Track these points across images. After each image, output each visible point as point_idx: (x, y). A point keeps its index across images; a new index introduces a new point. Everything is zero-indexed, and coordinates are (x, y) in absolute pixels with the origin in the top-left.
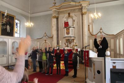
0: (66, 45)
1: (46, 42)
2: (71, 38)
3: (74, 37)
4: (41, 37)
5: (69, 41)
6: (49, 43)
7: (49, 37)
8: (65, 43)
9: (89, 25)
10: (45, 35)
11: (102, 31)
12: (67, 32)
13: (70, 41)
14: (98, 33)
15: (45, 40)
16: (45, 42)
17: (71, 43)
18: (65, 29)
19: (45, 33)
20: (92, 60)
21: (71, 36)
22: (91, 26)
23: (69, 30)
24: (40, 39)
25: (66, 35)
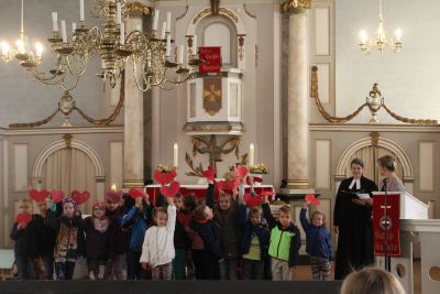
1: (74, 144)
2: (230, 129)
3: (241, 124)
4: (41, 119)
6: (92, 155)
7: (91, 121)
9: (314, 69)
10: (66, 105)
11: (377, 100)
12: (206, 100)
14: (361, 108)
15: (68, 137)
17: (223, 156)
19: (67, 96)
21: (230, 120)
22: (323, 73)
23: (219, 87)
24: (32, 125)
25: (202, 115)
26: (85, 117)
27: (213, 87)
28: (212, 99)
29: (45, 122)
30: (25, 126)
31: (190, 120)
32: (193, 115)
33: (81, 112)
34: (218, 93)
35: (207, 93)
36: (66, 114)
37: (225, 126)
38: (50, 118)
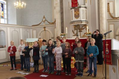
0: (74, 33)
1: (46, 29)
2: (82, 22)
3: (86, 21)
5: (79, 27)
6: (50, 32)
7: (50, 23)
8: (73, 31)
9: (108, 4)
10: (44, 19)
12: (75, 15)
13: (81, 27)
15: (45, 28)
16: (43, 29)
17: (82, 30)
18: (73, 10)
19: (44, 17)
20: (116, 54)
21: (82, 20)
22: (111, 4)
23: (78, 11)
24: (37, 25)
25: (74, 19)
26: (48, 22)
27: (77, 11)
28: (77, 14)
29: (39, 24)
30: (35, 25)
31: (72, 21)
32: (72, 19)
33: (47, 21)
34: (78, 13)
35: (75, 13)
36: (44, 22)
37: (80, 22)
38: (40, 23)
